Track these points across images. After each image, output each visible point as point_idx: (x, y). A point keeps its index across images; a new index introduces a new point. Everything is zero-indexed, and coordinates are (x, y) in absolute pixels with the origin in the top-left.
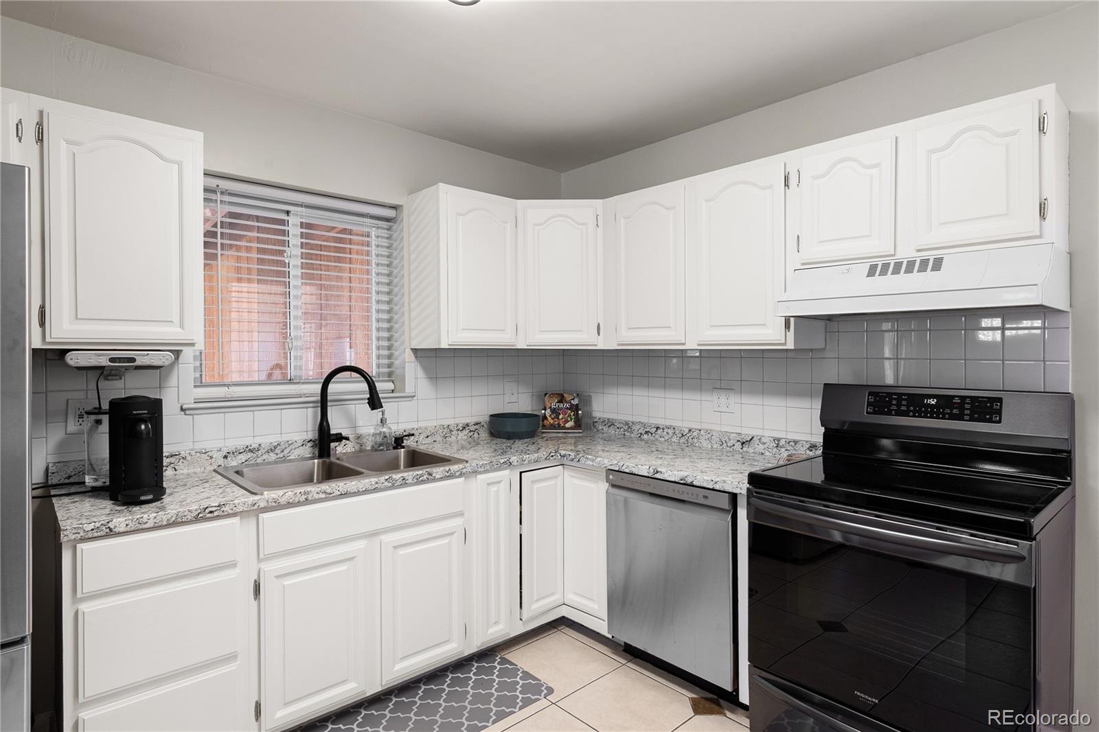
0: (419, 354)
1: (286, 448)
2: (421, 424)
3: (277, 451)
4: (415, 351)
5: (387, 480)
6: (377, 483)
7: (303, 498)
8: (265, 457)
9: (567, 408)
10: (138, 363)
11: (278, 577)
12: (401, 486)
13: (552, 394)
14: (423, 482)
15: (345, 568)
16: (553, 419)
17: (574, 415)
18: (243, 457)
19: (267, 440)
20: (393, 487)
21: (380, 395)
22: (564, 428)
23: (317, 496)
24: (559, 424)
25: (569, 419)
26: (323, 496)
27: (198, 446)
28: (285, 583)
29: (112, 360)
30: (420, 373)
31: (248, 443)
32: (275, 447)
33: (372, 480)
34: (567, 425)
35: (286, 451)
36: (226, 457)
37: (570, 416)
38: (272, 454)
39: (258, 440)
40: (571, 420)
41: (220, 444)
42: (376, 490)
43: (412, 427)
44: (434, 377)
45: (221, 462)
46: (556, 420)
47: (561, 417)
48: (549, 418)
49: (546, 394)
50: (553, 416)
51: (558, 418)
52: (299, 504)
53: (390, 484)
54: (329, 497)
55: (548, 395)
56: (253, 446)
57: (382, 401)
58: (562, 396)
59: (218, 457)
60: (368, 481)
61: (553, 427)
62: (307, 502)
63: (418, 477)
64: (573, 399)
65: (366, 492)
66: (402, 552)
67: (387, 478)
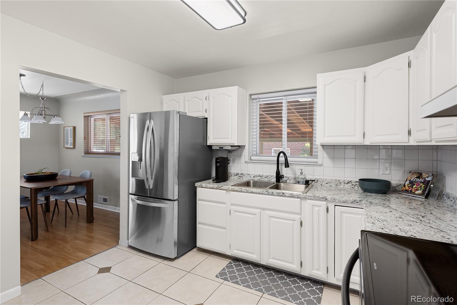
0: (325, 147)
1: (270, 178)
2: (325, 177)
3: (268, 178)
4: (323, 146)
5: (266, 191)
6: (263, 191)
7: (240, 190)
8: (264, 179)
9: (421, 182)
10: (224, 149)
11: (235, 211)
12: (271, 195)
13: (414, 172)
14: (280, 196)
15: (253, 216)
16: (409, 187)
17: (424, 187)
18: (258, 178)
19: (265, 174)
20: (268, 194)
21: (289, 163)
22: (414, 193)
23: (244, 191)
24: (411, 191)
25: (419, 189)
26: (246, 191)
27: (249, 173)
28: (237, 214)
29: (219, 148)
30: (325, 155)
31: (260, 174)
32: (267, 177)
33: (261, 190)
34: (416, 192)
35: (270, 179)
36: (254, 177)
37: (421, 187)
38: (266, 179)
39: (264, 174)
40: (421, 189)
41: (253, 173)
42: (262, 194)
43: (320, 178)
44: (333, 158)
45: (253, 178)
46: (410, 188)
47: (414, 186)
48: (406, 186)
49: (410, 172)
50: (409, 185)
51: (412, 187)
52: (239, 191)
53: (267, 193)
54: (247, 192)
55: (411, 173)
56: (261, 175)
57: (289, 165)
58: (421, 174)
59: (252, 176)
60: (260, 190)
61: (407, 191)
62: (241, 191)
63: (278, 193)
64: (428, 177)
65: (259, 193)
66: (272, 219)
67: (266, 190)
